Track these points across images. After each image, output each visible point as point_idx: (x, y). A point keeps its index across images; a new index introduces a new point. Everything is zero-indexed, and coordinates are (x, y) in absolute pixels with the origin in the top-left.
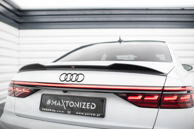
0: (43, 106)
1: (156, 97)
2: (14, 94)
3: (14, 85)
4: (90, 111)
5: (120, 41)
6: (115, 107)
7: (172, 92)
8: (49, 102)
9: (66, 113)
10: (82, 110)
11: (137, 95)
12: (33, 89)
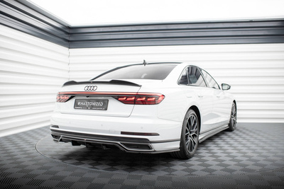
0: (76, 106)
1: (133, 98)
2: (60, 101)
3: (60, 95)
4: (99, 107)
5: (145, 64)
6: (113, 104)
7: (141, 96)
8: (79, 104)
9: (87, 109)
10: (96, 107)
11: (123, 97)
12: (72, 96)
